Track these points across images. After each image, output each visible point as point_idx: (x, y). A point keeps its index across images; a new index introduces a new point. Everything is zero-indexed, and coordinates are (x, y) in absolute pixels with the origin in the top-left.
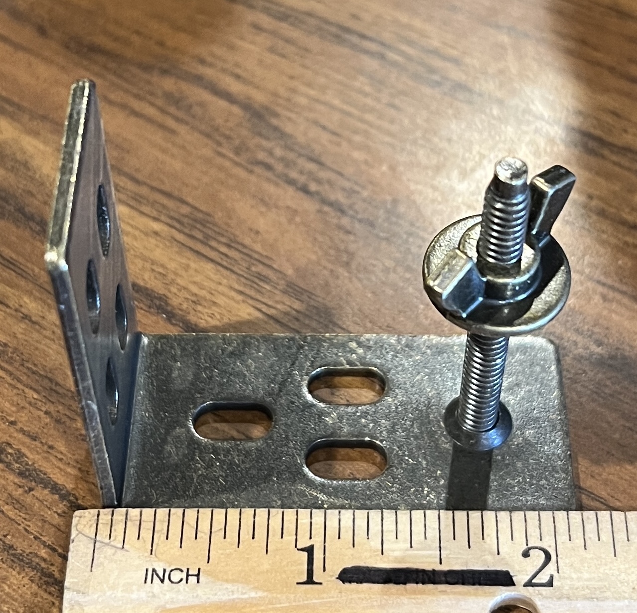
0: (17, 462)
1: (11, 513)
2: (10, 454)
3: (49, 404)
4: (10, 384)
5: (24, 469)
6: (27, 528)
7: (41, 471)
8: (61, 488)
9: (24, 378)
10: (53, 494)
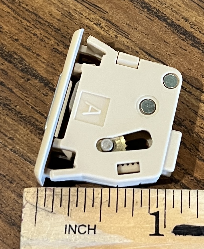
0: (20, 64)
1: (18, 93)
2: (16, 59)
3: (36, 29)
4: (14, 17)
5: (24, 68)
6: (27, 102)
7: (33, 69)
8: (45, 79)
9: (21, 13)
10: (41, 82)
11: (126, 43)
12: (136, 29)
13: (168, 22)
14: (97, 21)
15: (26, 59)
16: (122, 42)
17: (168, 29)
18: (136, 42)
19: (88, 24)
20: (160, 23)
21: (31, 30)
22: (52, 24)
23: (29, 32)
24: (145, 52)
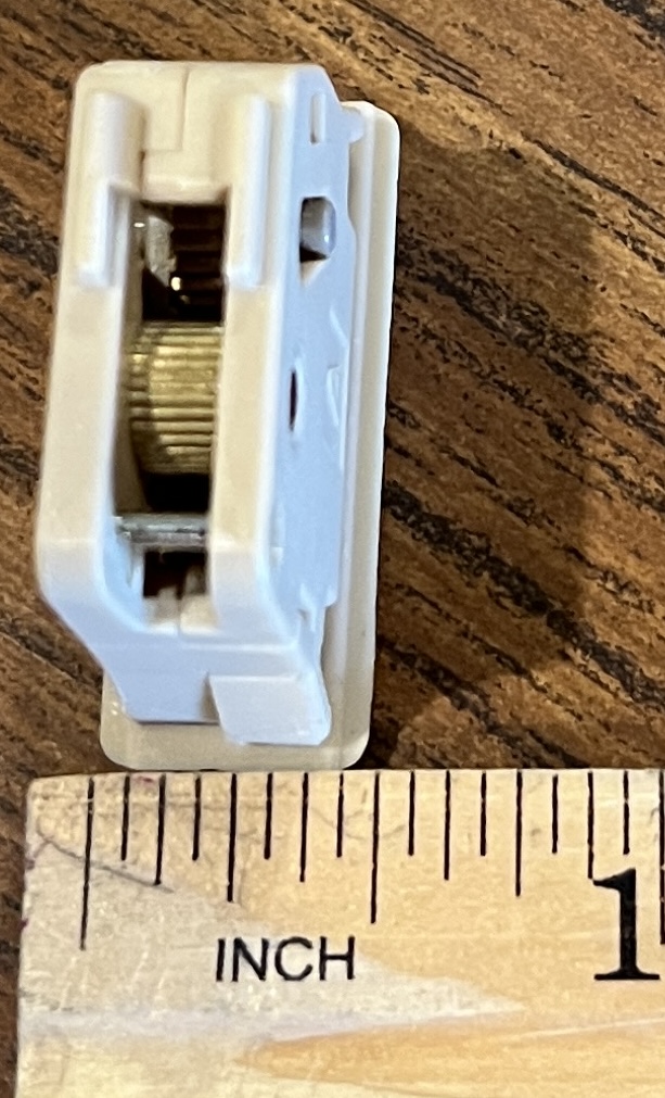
6: (30, 384)
7: (55, 238)
11: (464, 114)
12: (508, 50)
13: (648, 17)
14: (334, 19)
15: (22, 195)
16: (446, 110)
17: (651, 48)
18: (510, 106)
19: (292, 34)
20: (613, 20)
21: (41, 63)
22: (137, 35)
23: (33, 71)
24: (548, 150)
